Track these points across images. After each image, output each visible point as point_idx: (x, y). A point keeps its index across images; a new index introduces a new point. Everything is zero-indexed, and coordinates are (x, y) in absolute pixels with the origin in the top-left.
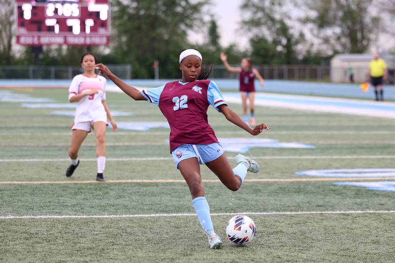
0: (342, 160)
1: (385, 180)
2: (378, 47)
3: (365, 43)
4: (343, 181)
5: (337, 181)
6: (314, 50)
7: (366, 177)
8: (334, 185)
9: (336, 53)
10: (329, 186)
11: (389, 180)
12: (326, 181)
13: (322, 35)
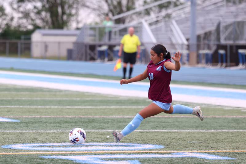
0: (48, 134)
1: (91, 154)
2: (78, 22)
3: (65, 17)
4: (50, 155)
5: (44, 155)
6: (14, 24)
7: (72, 151)
8: (41, 159)
9: (36, 27)
10: (36, 159)
11: (95, 154)
12: (33, 155)
13: (21, 9)
